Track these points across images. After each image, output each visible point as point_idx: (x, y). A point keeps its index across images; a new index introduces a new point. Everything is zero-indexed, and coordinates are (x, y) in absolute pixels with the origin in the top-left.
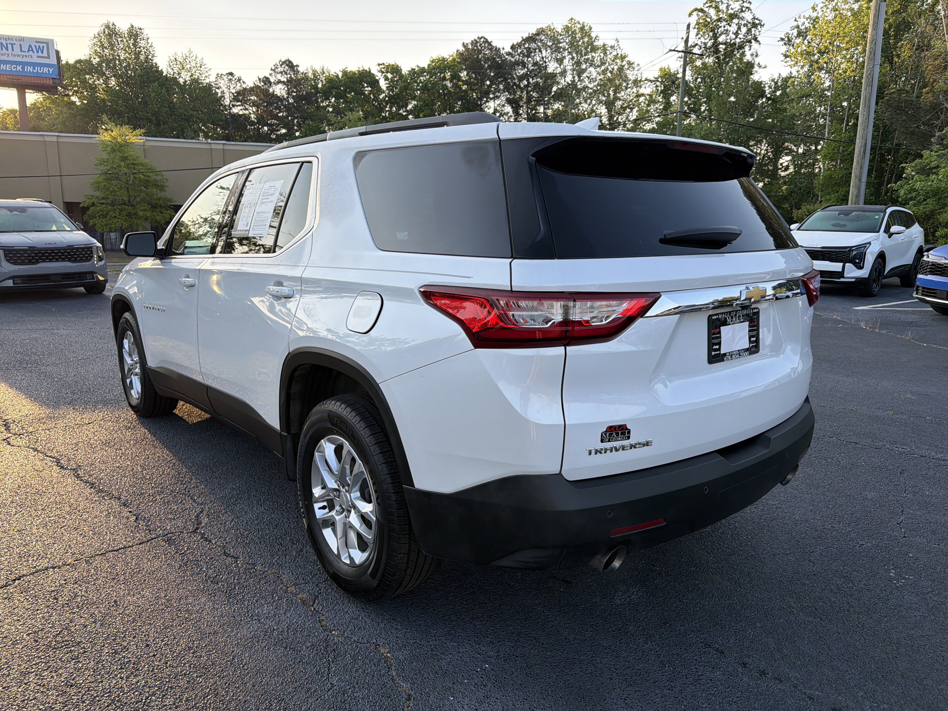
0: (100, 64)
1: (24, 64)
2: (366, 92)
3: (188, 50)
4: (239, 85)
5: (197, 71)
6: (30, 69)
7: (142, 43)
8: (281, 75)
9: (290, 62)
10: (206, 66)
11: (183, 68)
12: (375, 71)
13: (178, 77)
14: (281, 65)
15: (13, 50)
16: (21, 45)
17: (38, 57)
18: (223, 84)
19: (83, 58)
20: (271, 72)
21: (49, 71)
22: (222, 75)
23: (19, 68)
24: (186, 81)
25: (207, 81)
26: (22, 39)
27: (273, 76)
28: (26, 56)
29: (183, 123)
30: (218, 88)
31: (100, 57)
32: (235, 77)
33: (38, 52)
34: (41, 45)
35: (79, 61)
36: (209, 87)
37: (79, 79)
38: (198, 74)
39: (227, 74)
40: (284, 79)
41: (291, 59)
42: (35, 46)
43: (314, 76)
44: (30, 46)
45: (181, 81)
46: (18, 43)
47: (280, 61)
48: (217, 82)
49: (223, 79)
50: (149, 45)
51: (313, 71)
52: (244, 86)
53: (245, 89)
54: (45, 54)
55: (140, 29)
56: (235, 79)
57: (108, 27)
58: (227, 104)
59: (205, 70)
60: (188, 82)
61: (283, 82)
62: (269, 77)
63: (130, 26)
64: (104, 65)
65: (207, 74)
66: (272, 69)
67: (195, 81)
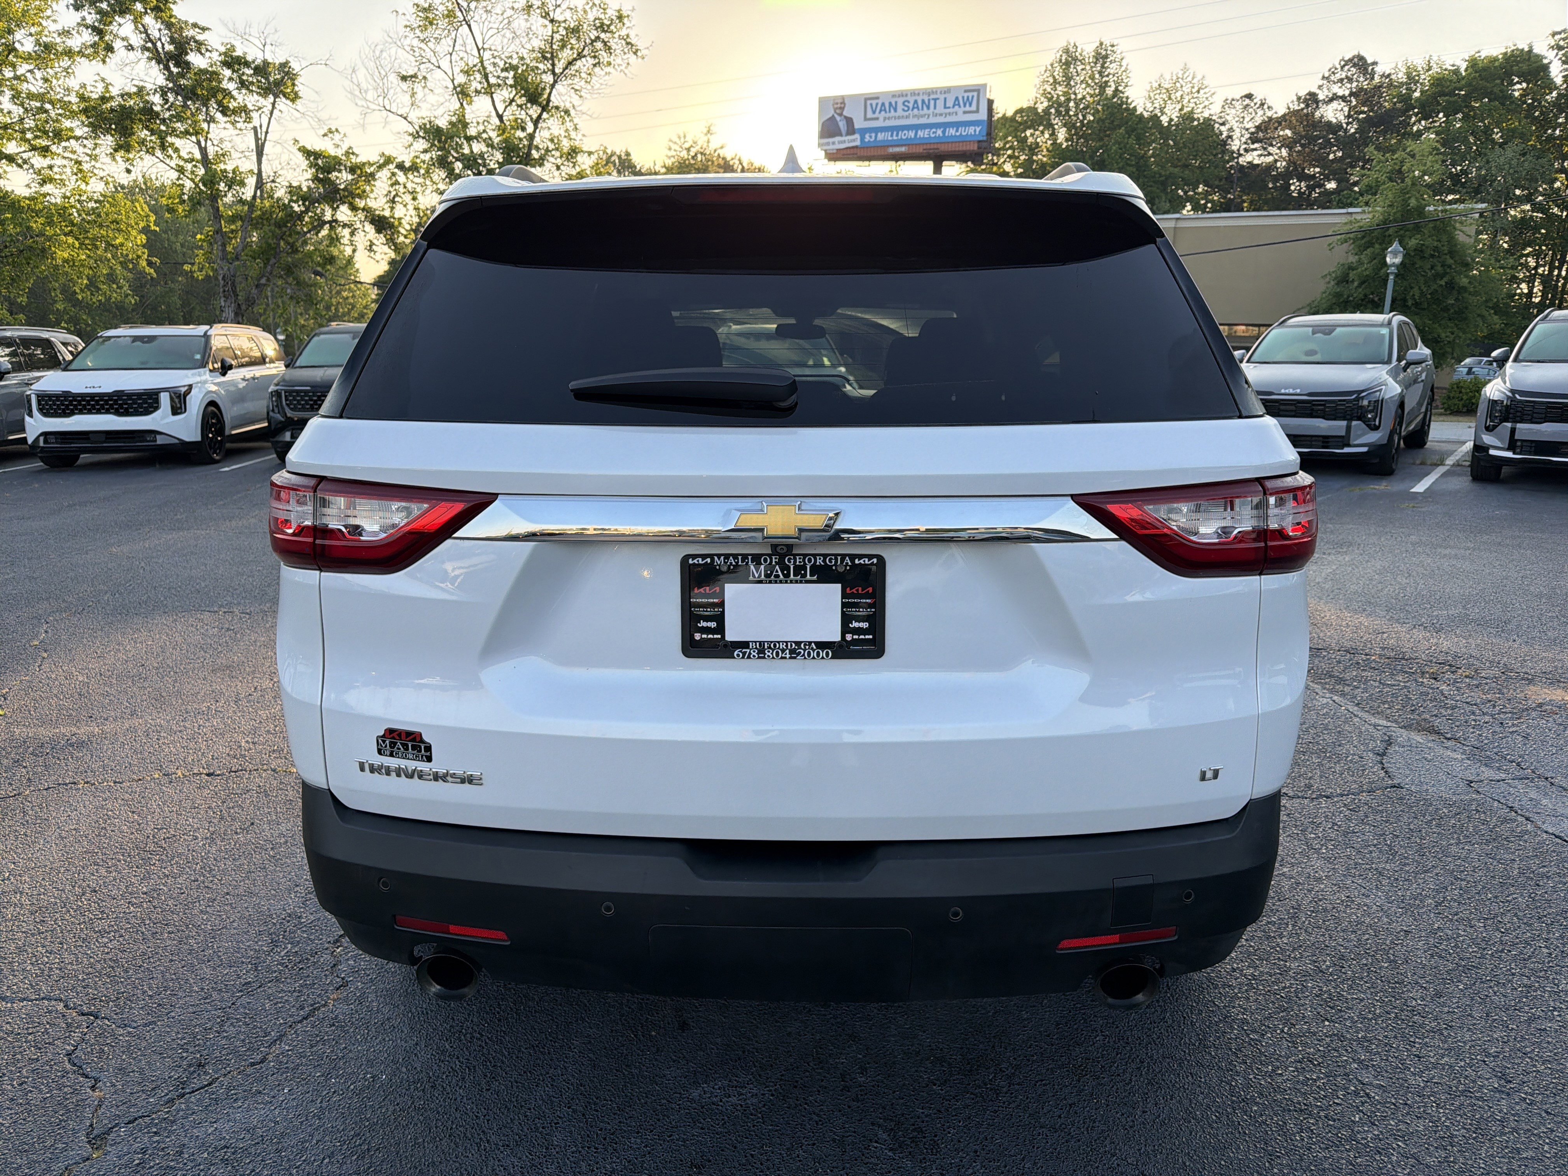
0: (1046, 111)
1: (945, 126)
2: (1517, 94)
3: (1182, 66)
4: (1260, 112)
5: (1192, 101)
6: (952, 131)
7: (1112, 68)
8: (1340, 85)
9: (1361, 58)
10: (1206, 90)
11: (1170, 98)
12: (1540, 48)
13: (1159, 114)
14: (1342, 67)
15: (935, 108)
16: (945, 99)
17: (965, 112)
18: (1232, 117)
19: (1025, 105)
20: (1321, 83)
21: (975, 131)
22: (1233, 100)
23: (939, 132)
24: (1171, 120)
25: (1206, 115)
26: (948, 90)
27: (1325, 90)
28: (949, 114)
29: (1154, 189)
30: (1223, 124)
31: (1049, 100)
32: (1255, 101)
33: (965, 106)
34: (970, 94)
35: (1020, 111)
36: (1208, 123)
37: (1016, 137)
38: (1193, 105)
39: (1241, 98)
40: (1344, 91)
41: (1362, 54)
42: (963, 97)
43: (1408, 77)
44: (957, 99)
45: (1164, 120)
46: (942, 97)
47: (1343, 60)
48: (1223, 114)
49: (1235, 108)
50: (1123, 68)
51: (1409, 67)
52: (1269, 114)
53: (1270, 119)
54: (974, 108)
55: (1113, 46)
56: (1255, 104)
57: (1067, 51)
58: (1235, 148)
59: (1205, 96)
60: (1176, 119)
61: (1343, 98)
62: (1317, 91)
63: (1098, 44)
64: (1053, 111)
65: (1207, 103)
66: (1324, 78)
67: (1188, 117)
